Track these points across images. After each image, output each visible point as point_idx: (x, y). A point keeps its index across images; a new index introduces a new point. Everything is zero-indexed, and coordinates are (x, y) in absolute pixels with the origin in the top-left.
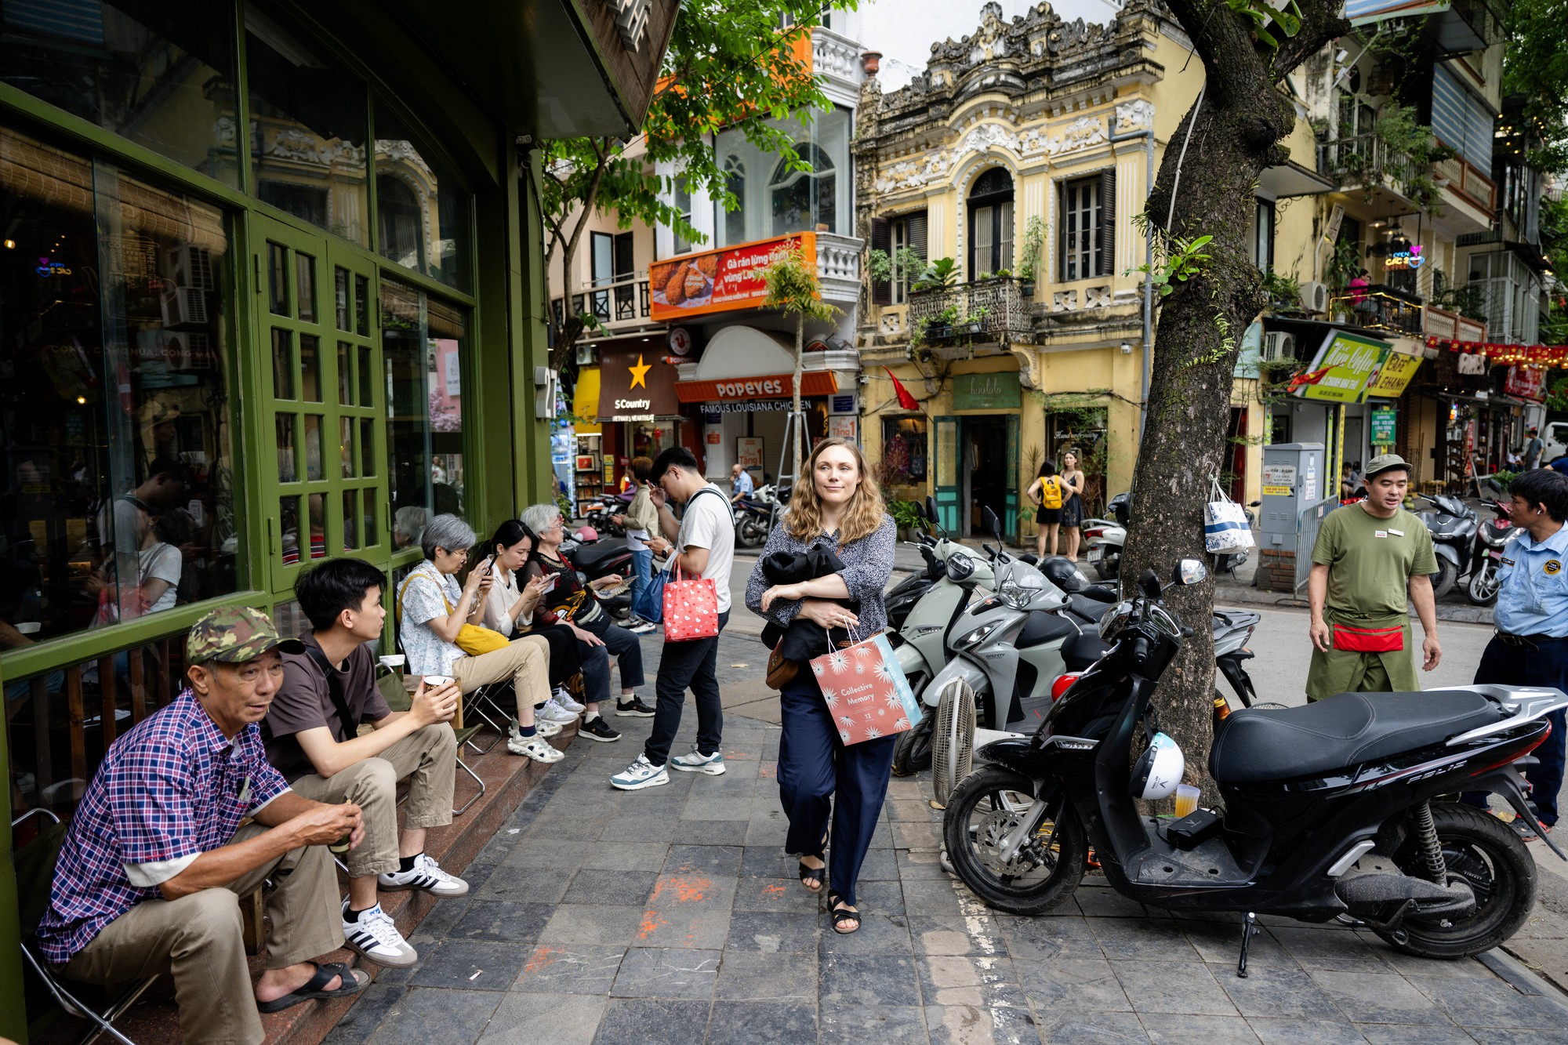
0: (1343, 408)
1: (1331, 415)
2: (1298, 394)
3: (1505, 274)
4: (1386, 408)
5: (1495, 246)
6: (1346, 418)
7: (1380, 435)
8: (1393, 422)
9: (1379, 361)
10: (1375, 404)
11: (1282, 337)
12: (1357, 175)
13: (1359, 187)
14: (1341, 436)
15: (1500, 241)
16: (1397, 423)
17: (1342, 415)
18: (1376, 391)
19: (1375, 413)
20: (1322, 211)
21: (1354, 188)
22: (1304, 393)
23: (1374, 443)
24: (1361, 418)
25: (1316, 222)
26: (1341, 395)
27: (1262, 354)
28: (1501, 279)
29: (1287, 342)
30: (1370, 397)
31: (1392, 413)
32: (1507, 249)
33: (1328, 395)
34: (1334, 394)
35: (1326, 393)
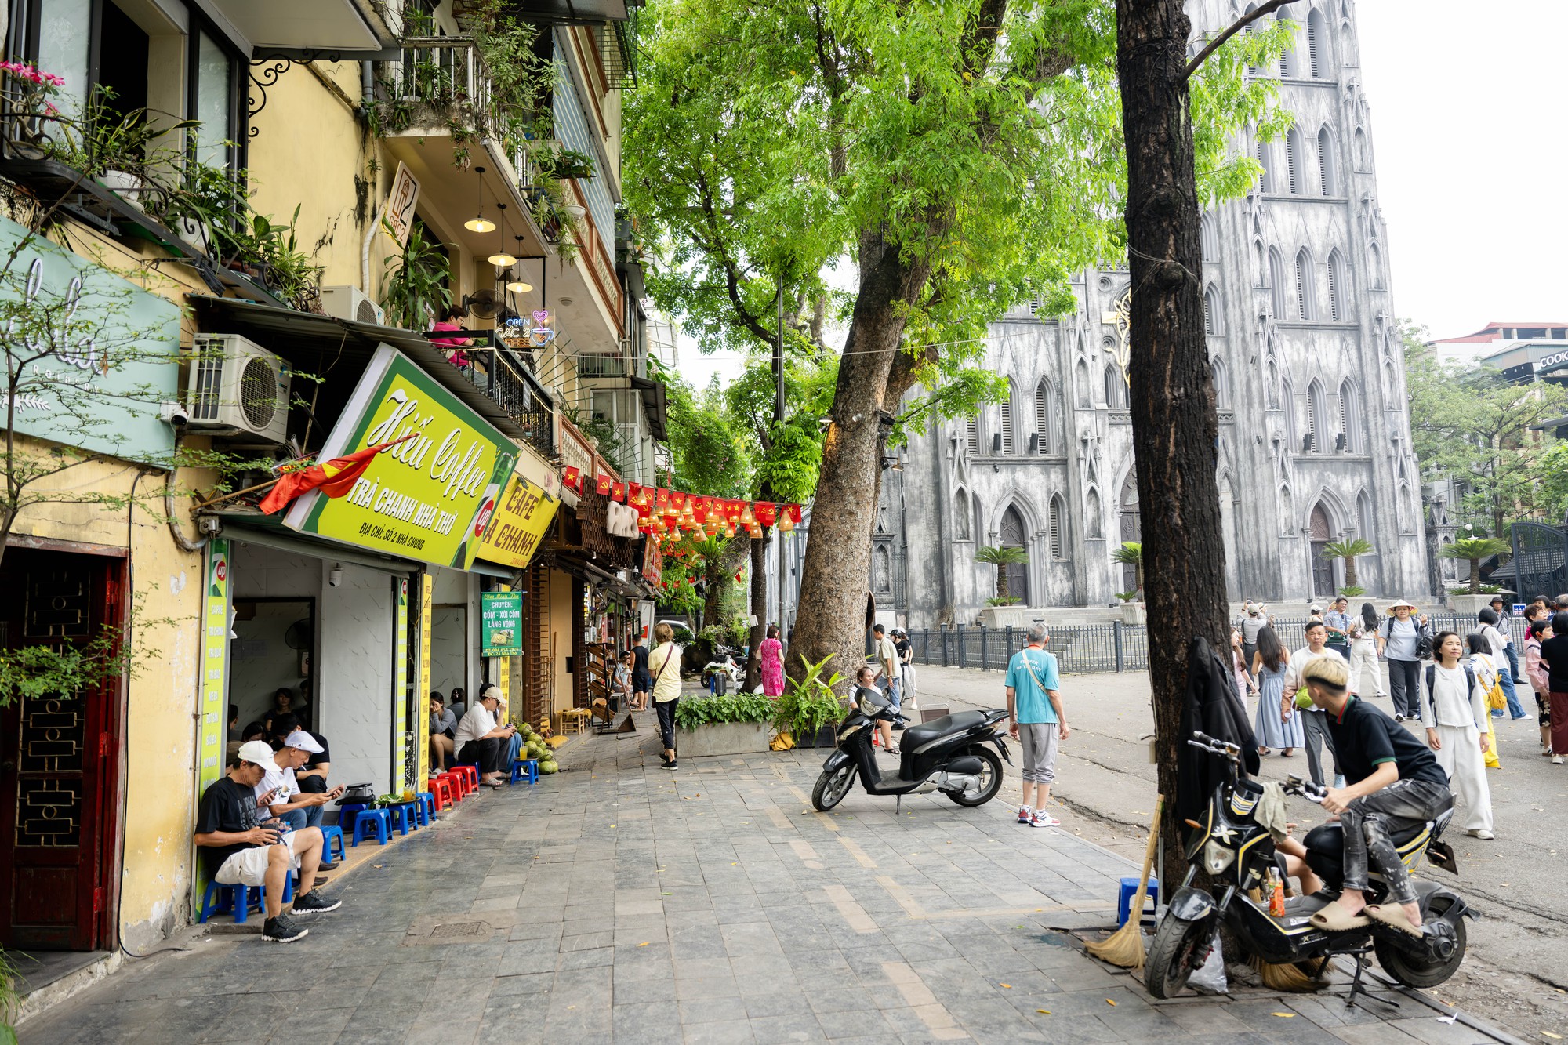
0: (428, 580)
1: (403, 596)
2: (295, 521)
3: (634, 420)
4: (505, 588)
5: (620, 382)
6: (435, 607)
7: (496, 638)
8: (517, 614)
9: (496, 479)
10: (488, 577)
11: (240, 352)
12: (440, 107)
13: (445, 132)
14: (425, 641)
15: (624, 376)
16: (524, 615)
17: (427, 597)
18: (489, 553)
19: (487, 597)
20: (374, 168)
21: (434, 132)
22: (313, 520)
23: (488, 652)
24: (464, 606)
25: (362, 188)
26: (418, 544)
27: (182, 396)
28: (630, 425)
29: (254, 368)
30: (478, 562)
31: (517, 597)
32: (633, 387)
33: (387, 538)
34: (402, 539)
35: (378, 531)
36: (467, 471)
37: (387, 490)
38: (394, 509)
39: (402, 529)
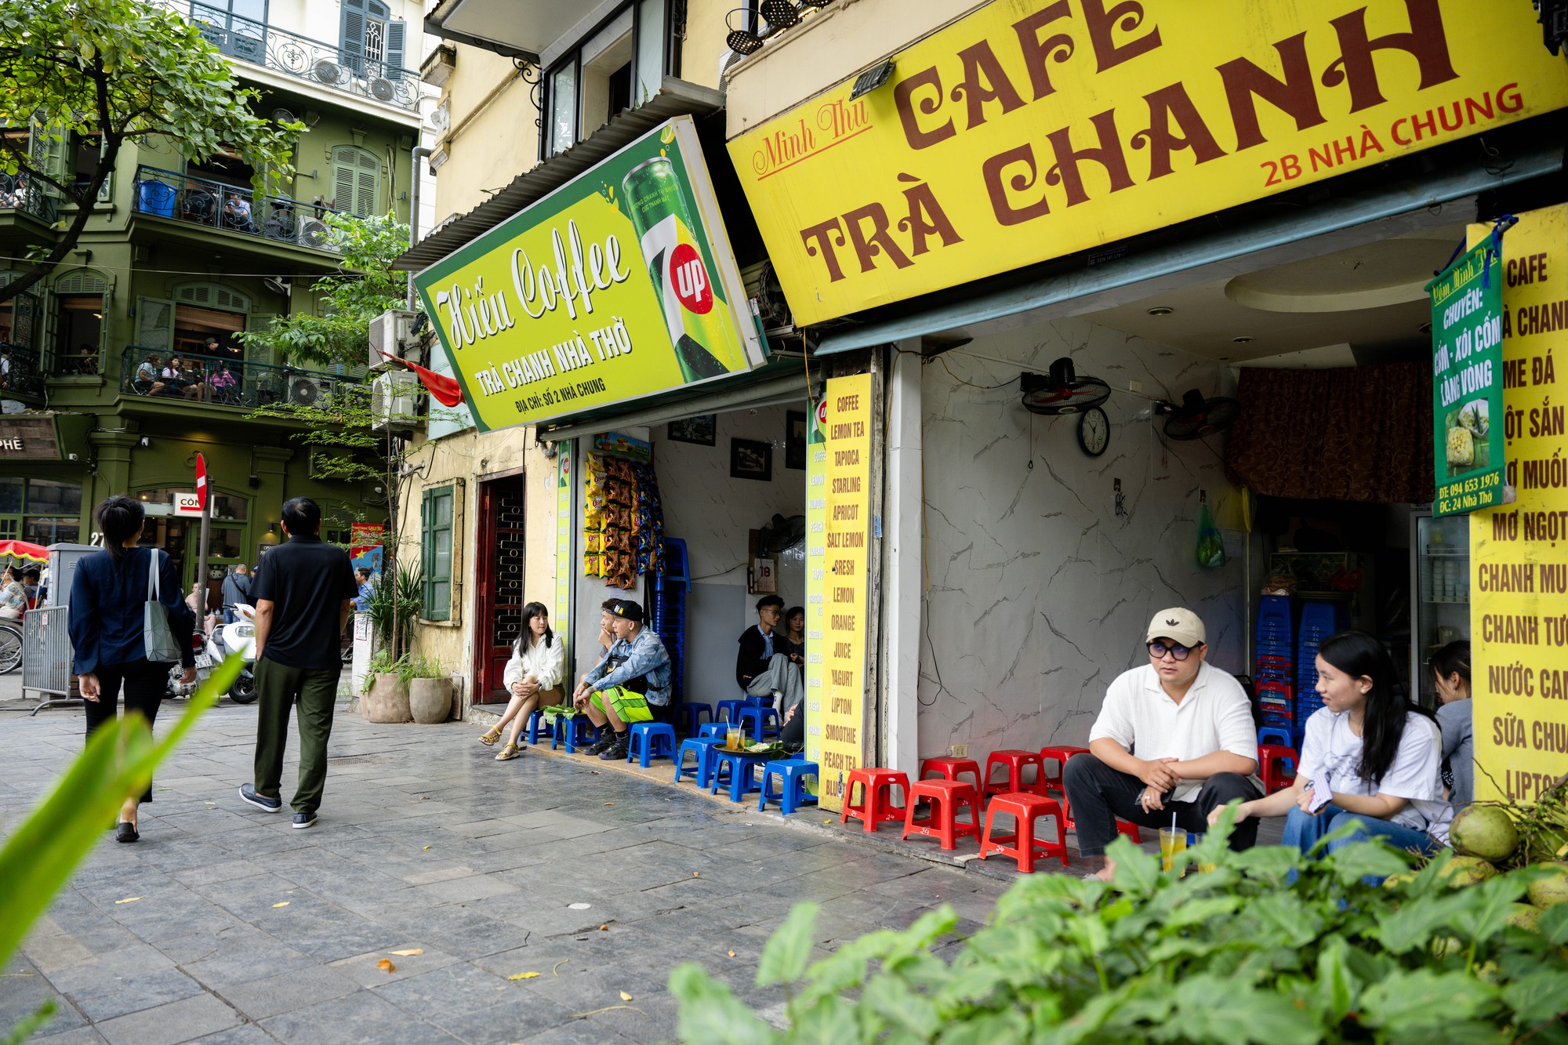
33: (549, 402)
34: (567, 394)
35: (536, 402)
36: (577, 266)
37: (505, 365)
38: (528, 375)
39: (557, 385)
